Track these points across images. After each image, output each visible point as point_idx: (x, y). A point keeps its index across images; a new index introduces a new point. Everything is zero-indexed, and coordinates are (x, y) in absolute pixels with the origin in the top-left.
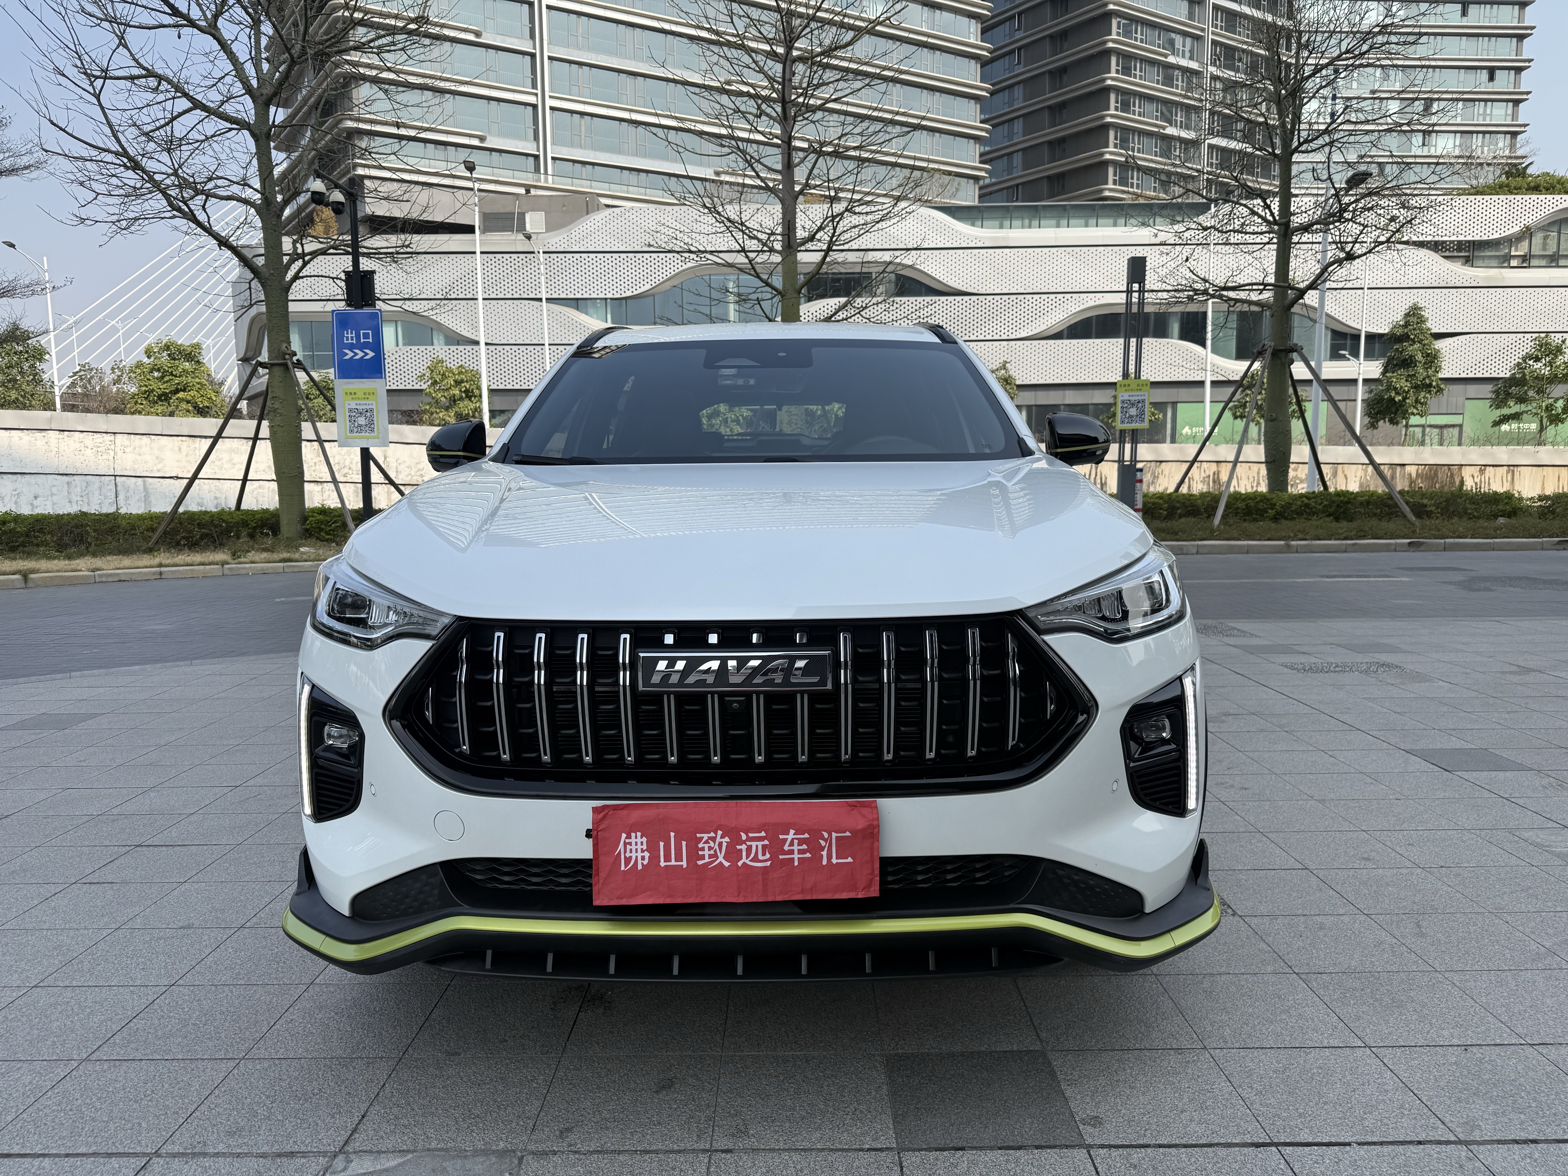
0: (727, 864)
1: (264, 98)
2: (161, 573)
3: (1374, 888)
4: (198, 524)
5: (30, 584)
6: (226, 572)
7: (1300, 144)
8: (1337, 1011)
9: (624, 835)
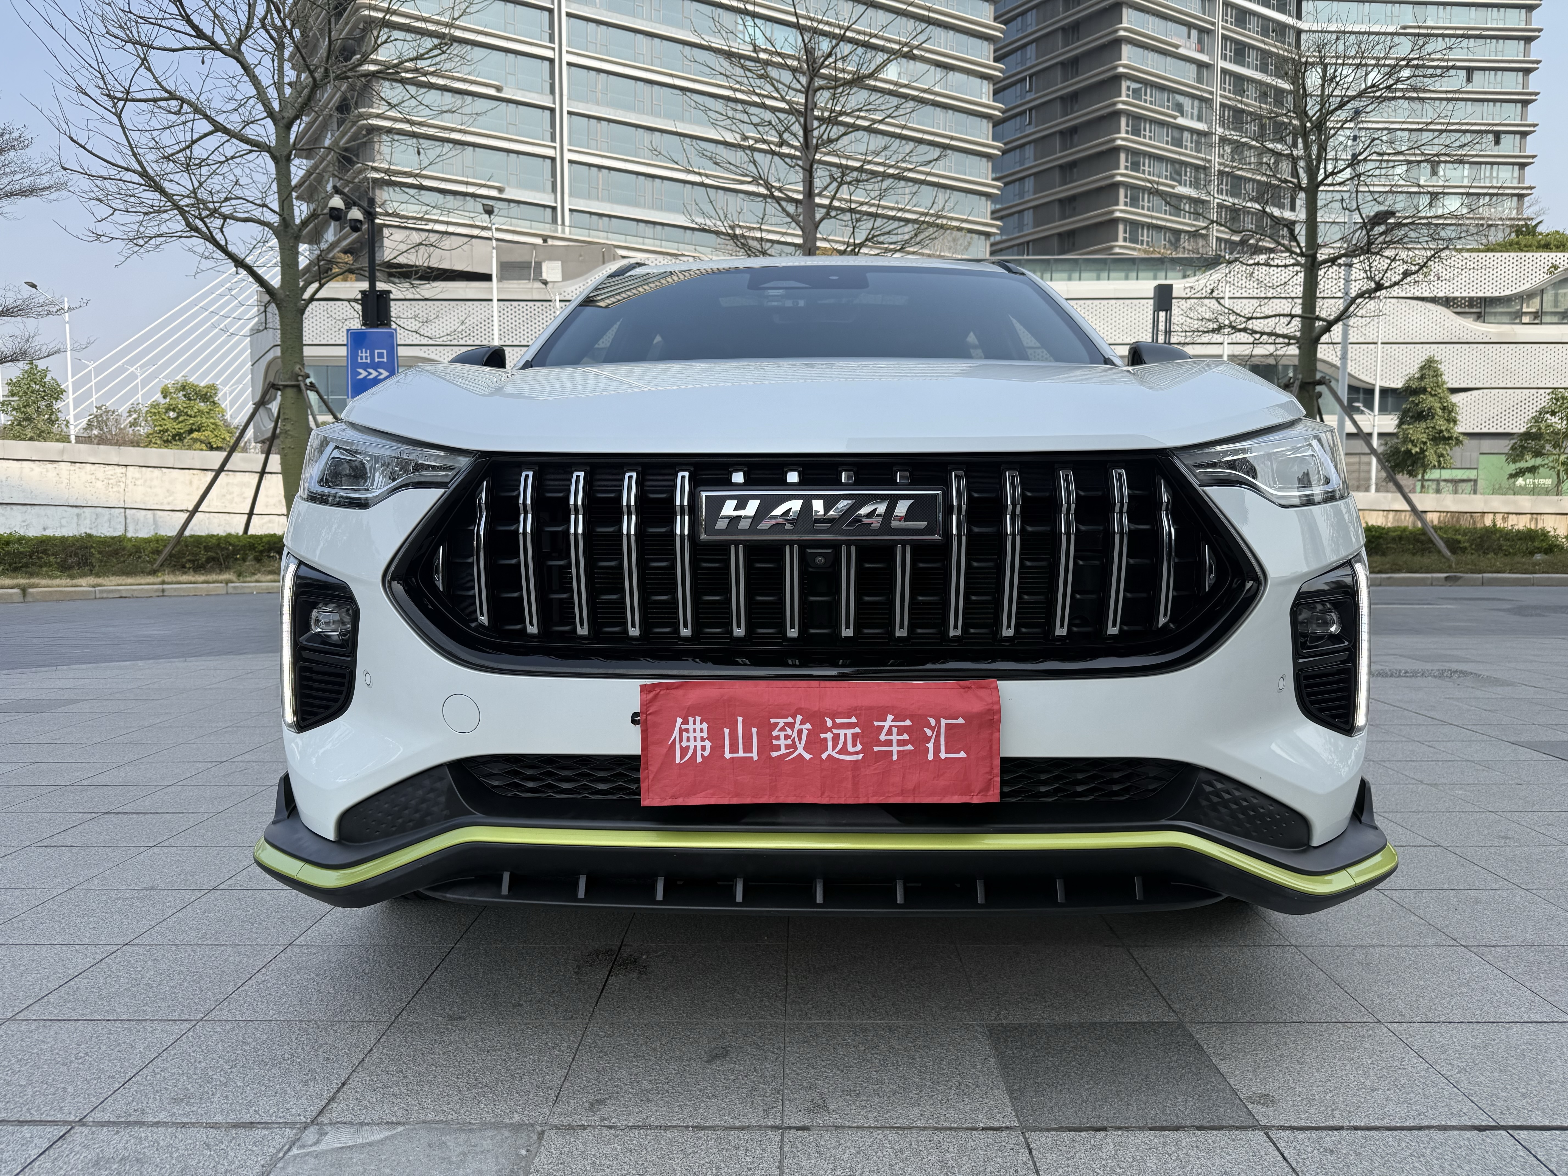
0: (807, 756)
1: (285, 121)
2: (163, 591)
3: (1524, 865)
4: (205, 547)
5: (29, 598)
6: (230, 591)
7: (1326, 177)
8: (1527, 984)
9: (679, 720)
